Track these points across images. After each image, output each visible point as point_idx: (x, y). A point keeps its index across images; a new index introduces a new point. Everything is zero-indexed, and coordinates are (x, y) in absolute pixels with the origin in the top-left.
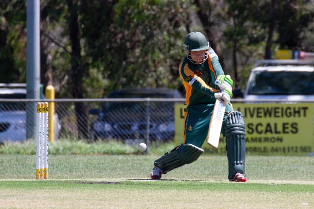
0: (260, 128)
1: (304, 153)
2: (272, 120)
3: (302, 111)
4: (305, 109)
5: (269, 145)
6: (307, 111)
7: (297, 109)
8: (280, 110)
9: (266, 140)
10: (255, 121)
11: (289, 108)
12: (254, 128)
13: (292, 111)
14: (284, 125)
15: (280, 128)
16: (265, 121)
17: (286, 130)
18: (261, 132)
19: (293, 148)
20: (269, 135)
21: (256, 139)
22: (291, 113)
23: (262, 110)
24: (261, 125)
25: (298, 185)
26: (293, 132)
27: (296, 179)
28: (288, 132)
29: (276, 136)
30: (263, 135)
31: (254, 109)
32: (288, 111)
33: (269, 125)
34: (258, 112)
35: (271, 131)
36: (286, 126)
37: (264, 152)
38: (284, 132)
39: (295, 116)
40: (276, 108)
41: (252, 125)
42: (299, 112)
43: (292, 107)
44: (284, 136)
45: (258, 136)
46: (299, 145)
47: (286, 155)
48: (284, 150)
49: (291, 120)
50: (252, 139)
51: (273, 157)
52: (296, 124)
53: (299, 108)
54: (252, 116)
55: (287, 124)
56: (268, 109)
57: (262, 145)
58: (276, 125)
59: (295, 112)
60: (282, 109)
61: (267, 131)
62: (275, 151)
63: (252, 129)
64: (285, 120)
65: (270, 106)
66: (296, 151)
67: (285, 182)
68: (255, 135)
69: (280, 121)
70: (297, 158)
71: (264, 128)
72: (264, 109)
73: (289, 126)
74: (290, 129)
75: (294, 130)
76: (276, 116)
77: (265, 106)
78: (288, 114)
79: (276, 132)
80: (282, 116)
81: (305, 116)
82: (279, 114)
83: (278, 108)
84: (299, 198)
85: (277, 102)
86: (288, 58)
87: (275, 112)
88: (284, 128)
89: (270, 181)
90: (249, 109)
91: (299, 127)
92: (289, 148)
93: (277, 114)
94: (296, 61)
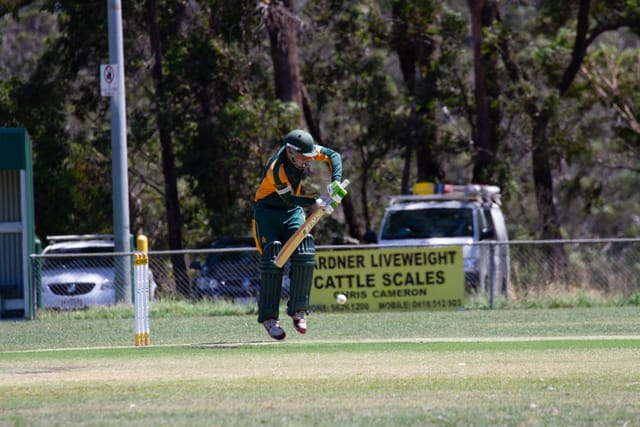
0: (398, 279)
1: (452, 307)
2: (412, 269)
3: (449, 257)
4: (452, 253)
5: (410, 299)
6: (455, 257)
7: (442, 255)
8: (422, 256)
9: (407, 292)
10: (392, 270)
11: (433, 253)
12: (391, 278)
13: (437, 256)
14: (427, 274)
15: (423, 278)
16: (404, 270)
17: (431, 280)
18: (401, 284)
19: (439, 302)
20: (410, 287)
21: (394, 292)
22: (435, 259)
23: (400, 257)
24: (399, 275)
25: (452, 343)
26: (438, 282)
27: (448, 336)
28: (432, 283)
29: (419, 287)
30: (403, 287)
31: (390, 256)
32: (432, 256)
33: (409, 275)
34: (396, 260)
35: (412, 282)
36: (430, 275)
37: (405, 307)
38: (428, 283)
39: (440, 263)
40: (417, 254)
41: (388, 275)
42: (445, 258)
43: (437, 252)
44: (428, 287)
45: (397, 288)
46: (447, 299)
47: (432, 311)
48: (428, 304)
49: (436, 268)
50: (389, 292)
51: (419, 313)
52: (442, 272)
53: (445, 253)
54: (388, 264)
55: (432, 273)
56: (407, 255)
57: (401, 299)
58: (418, 275)
59: (440, 258)
60: (425, 254)
61: (407, 282)
62: (417, 306)
63: (389, 281)
64: (429, 268)
65: (410, 251)
66: (444, 306)
67: (435, 340)
68: (393, 287)
69: (423, 270)
70: (447, 313)
71: (403, 279)
72: (403, 255)
73: (434, 276)
74: (435, 279)
75: (440, 280)
76: (417, 264)
77: (405, 251)
78: (432, 261)
79: (419, 283)
80: (425, 263)
81: (452, 261)
82: (422, 261)
83: (420, 254)
84: (454, 357)
85: (418, 246)
86: (429, 193)
87: (417, 259)
88: (428, 278)
89: (418, 340)
90: (385, 256)
91: (445, 276)
92: (434, 302)
93: (419, 261)
94: (439, 196)
